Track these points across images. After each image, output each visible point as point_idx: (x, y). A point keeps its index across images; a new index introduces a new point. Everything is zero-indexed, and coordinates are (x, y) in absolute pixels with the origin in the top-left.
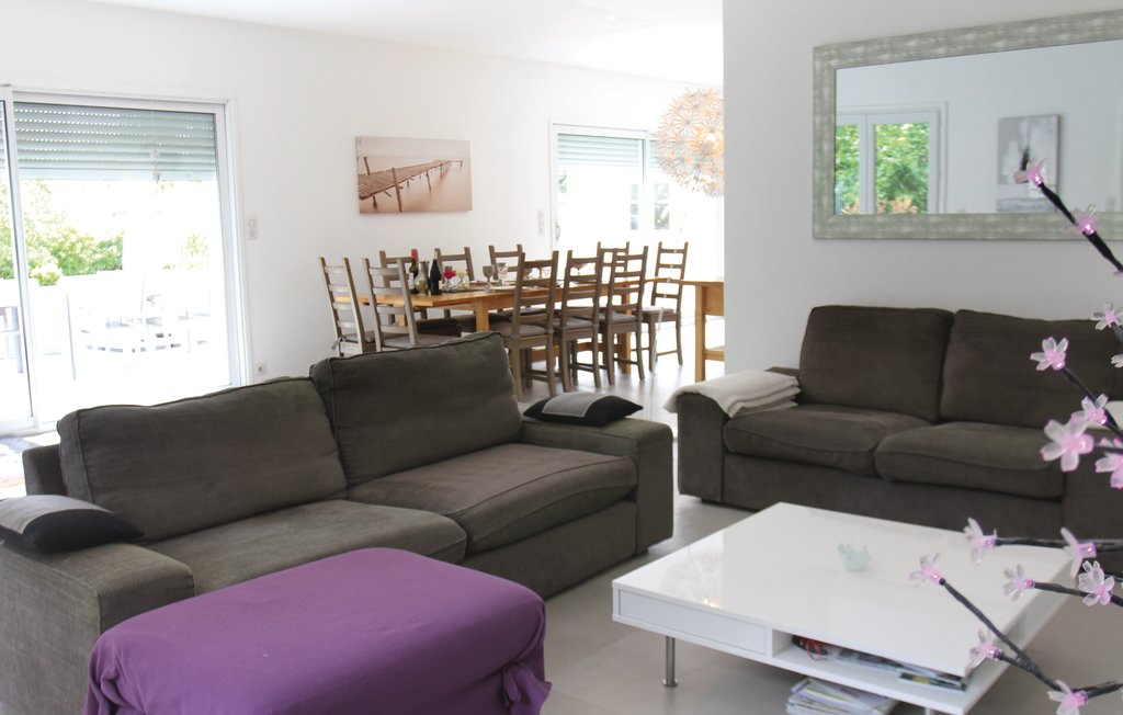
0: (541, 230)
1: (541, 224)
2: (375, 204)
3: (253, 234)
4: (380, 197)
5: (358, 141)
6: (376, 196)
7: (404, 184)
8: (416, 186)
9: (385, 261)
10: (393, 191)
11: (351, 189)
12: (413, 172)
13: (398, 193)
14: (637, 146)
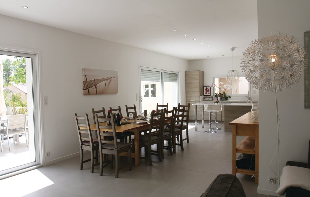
0: (137, 99)
1: (137, 97)
2: (89, 92)
3: (46, 103)
4: (90, 89)
5: (84, 70)
6: (89, 89)
7: (98, 85)
8: (102, 86)
9: (94, 112)
10: (94, 87)
11: (81, 87)
12: (101, 81)
13: (96, 88)
14: (160, 74)
